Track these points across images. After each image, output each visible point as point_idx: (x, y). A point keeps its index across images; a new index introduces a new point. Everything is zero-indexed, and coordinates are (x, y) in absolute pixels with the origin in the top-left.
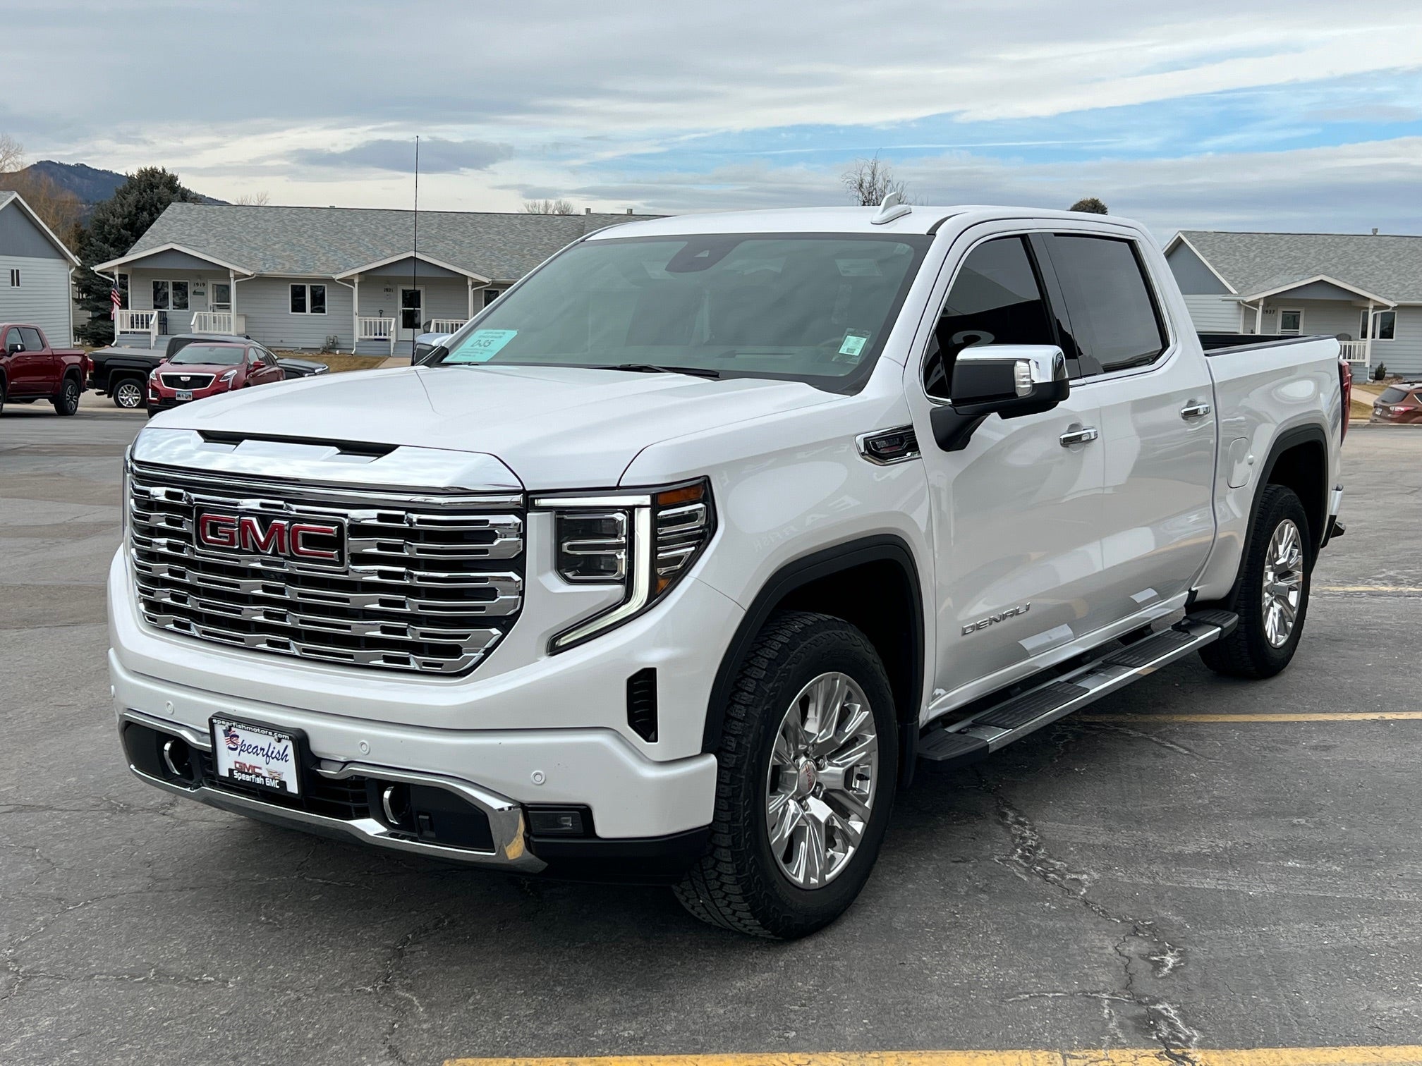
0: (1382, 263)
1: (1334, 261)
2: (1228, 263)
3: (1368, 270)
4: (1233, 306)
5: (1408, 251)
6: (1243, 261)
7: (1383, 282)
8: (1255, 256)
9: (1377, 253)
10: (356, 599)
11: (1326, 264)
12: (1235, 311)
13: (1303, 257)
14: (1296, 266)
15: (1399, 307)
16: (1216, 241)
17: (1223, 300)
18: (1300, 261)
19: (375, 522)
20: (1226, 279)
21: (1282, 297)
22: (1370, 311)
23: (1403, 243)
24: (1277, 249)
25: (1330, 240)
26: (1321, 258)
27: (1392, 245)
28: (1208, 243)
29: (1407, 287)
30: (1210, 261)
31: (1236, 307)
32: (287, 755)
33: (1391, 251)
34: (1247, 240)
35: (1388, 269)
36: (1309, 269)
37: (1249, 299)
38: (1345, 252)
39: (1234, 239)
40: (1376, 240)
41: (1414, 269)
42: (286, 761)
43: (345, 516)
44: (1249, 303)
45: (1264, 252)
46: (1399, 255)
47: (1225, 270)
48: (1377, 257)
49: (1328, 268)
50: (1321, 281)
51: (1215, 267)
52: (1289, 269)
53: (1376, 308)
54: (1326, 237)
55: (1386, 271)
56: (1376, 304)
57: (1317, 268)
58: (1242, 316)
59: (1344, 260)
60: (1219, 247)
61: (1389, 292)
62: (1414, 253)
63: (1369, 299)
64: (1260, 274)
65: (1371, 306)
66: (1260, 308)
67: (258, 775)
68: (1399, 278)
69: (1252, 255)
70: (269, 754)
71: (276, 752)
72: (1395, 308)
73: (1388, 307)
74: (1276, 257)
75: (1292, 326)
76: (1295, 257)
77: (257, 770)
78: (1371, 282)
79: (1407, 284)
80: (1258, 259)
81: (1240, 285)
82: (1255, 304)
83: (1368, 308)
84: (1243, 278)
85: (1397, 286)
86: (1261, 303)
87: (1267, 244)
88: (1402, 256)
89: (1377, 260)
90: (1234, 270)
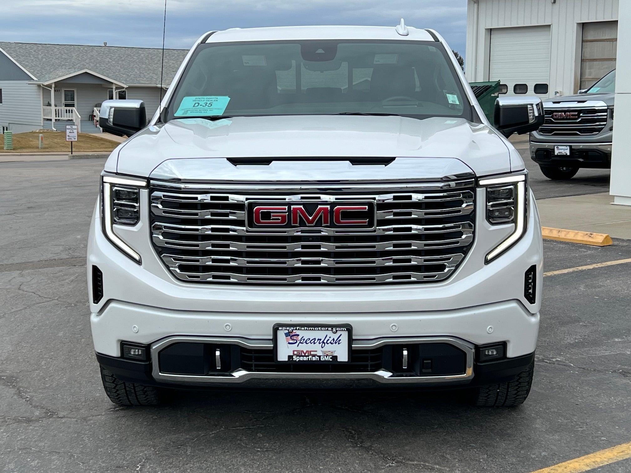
0: (114, 62)
1: (87, 61)
2: (27, 62)
3: (107, 66)
4: (35, 87)
5: (125, 56)
6: (36, 60)
7: (117, 73)
8: (42, 58)
9: (110, 57)
10: (379, 246)
11: (83, 63)
12: (36, 91)
13: (70, 59)
14: (67, 64)
15: (130, 88)
16: (17, 48)
17: (29, 84)
18: (68, 61)
19: (391, 201)
20: (29, 72)
21: (65, 82)
22: (114, 90)
23: (122, 51)
24: (53, 53)
25: (82, 49)
26: (80, 59)
27: (116, 52)
28: (12, 49)
29: (130, 76)
30: (16, 60)
31: (36, 88)
32: (340, 340)
33: (117, 55)
34: (35, 48)
35: (118, 66)
36: (75, 65)
37: (46, 83)
38: (92, 56)
39: (27, 47)
40: (107, 49)
41: (131, 66)
42: (339, 343)
43: (374, 199)
44: (46, 86)
45: (47, 55)
46: (122, 58)
47: (27, 66)
48: (110, 59)
49: (85, 65)
50: (86, 73)
51: (20, 64)
52: (63, 65)
53: (117, 88)
54: (79, 47)
55: (117, 67)
56: (117, 86)
57: (79, 65)
58: (41, 94)
59: (92, 60)
60: (20, 52)
61: (121, 79)
62: (129, 57)
63: (112, 83)
64: (48, 68)
65: (114, 87)
66: (53, 88)
67: (314, 356)
68: (125, 71)
69: (40, 57)
70: (325, 341)
71: (331, 339)
72: (126, 88)
73: (123, 88)
74: (54, 58)
75: (70, 99)
76: (65, 58)
77: (312, 353)
78: (110, 73)
79: (129, 74)
80: (44, 60)
81: (38, 75)
82: (50, 86)
83: (112, 88)
84: (38, 71)
85: (124, 76)
86: (53, 86)
87: (47, 50)
88: (123, 58)
89: (110, 61)
90: (32, 66)
